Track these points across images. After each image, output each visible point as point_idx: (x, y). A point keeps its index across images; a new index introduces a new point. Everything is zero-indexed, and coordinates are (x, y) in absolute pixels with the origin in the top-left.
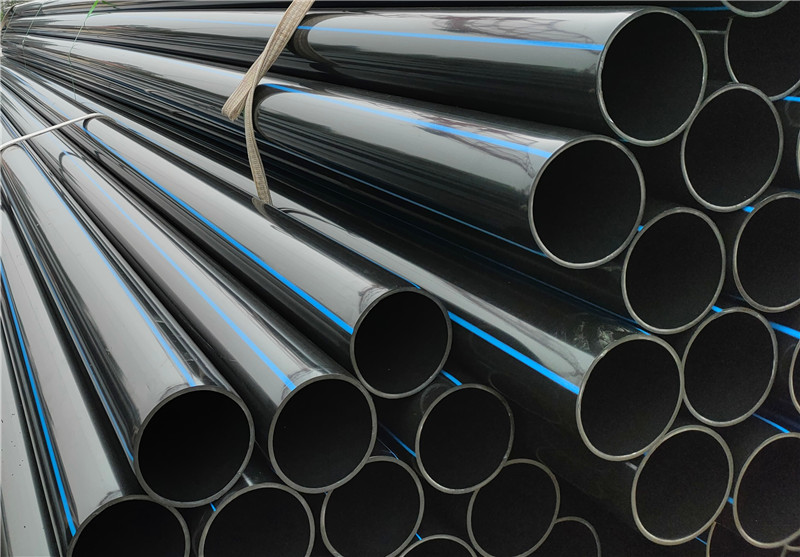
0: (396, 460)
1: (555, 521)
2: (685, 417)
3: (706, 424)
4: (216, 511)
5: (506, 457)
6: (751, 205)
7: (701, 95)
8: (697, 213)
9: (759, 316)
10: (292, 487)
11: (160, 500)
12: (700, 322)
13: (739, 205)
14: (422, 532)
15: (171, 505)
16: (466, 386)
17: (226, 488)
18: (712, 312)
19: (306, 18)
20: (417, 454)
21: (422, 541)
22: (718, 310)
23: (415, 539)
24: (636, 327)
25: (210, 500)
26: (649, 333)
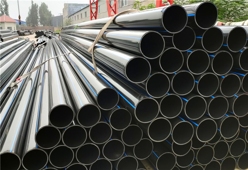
0: (106, 123)
1: (141, 139)
2: (160, 115)
3: (165, 117)
4: (66, 130)
5: (130, 124)
6: (176, 73)
7: (163, 49)
8: (163, 74)
9: (178, 96)
10: (82, 126)
11: (54, 127)
12: (164, 96)
13: (173, 73)
14: (112, 138)
15: (57, 128)
16: (121, 108)
17: (68, 125)
18: (167, 94)
19: (105, 31)
20: (110, 122)
21: (111, 140)
22: (168, 94)
23: (110, 139)
24: (149, 96)
25: (65, 127)
26: (152, 97)
